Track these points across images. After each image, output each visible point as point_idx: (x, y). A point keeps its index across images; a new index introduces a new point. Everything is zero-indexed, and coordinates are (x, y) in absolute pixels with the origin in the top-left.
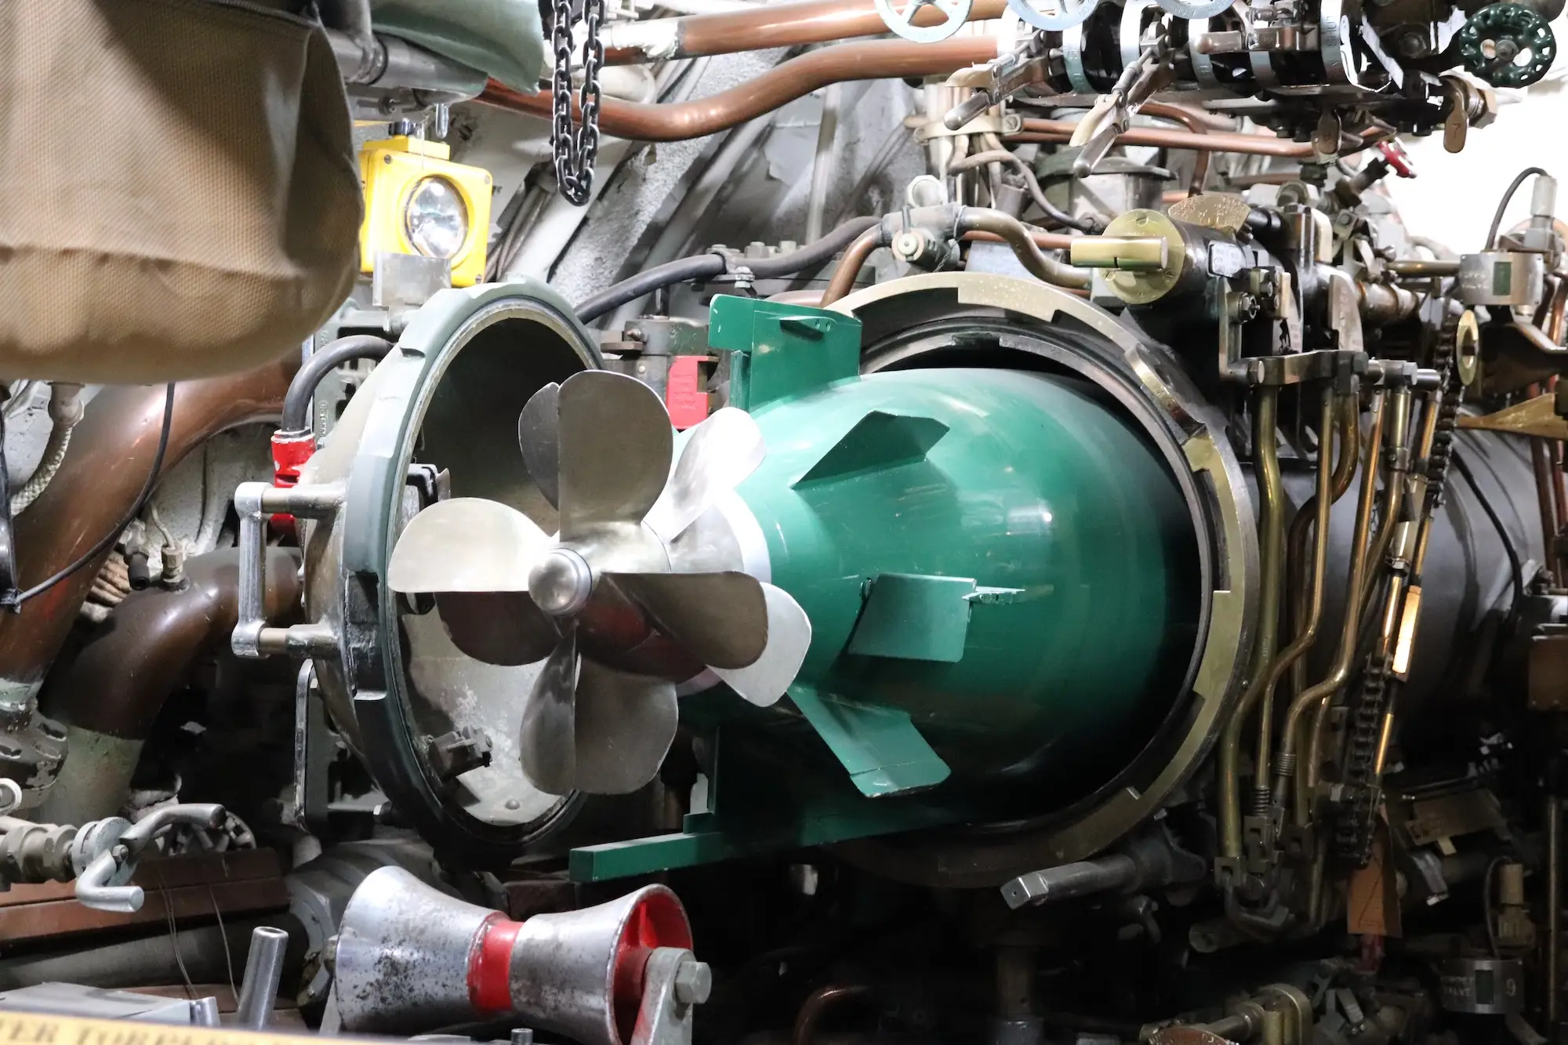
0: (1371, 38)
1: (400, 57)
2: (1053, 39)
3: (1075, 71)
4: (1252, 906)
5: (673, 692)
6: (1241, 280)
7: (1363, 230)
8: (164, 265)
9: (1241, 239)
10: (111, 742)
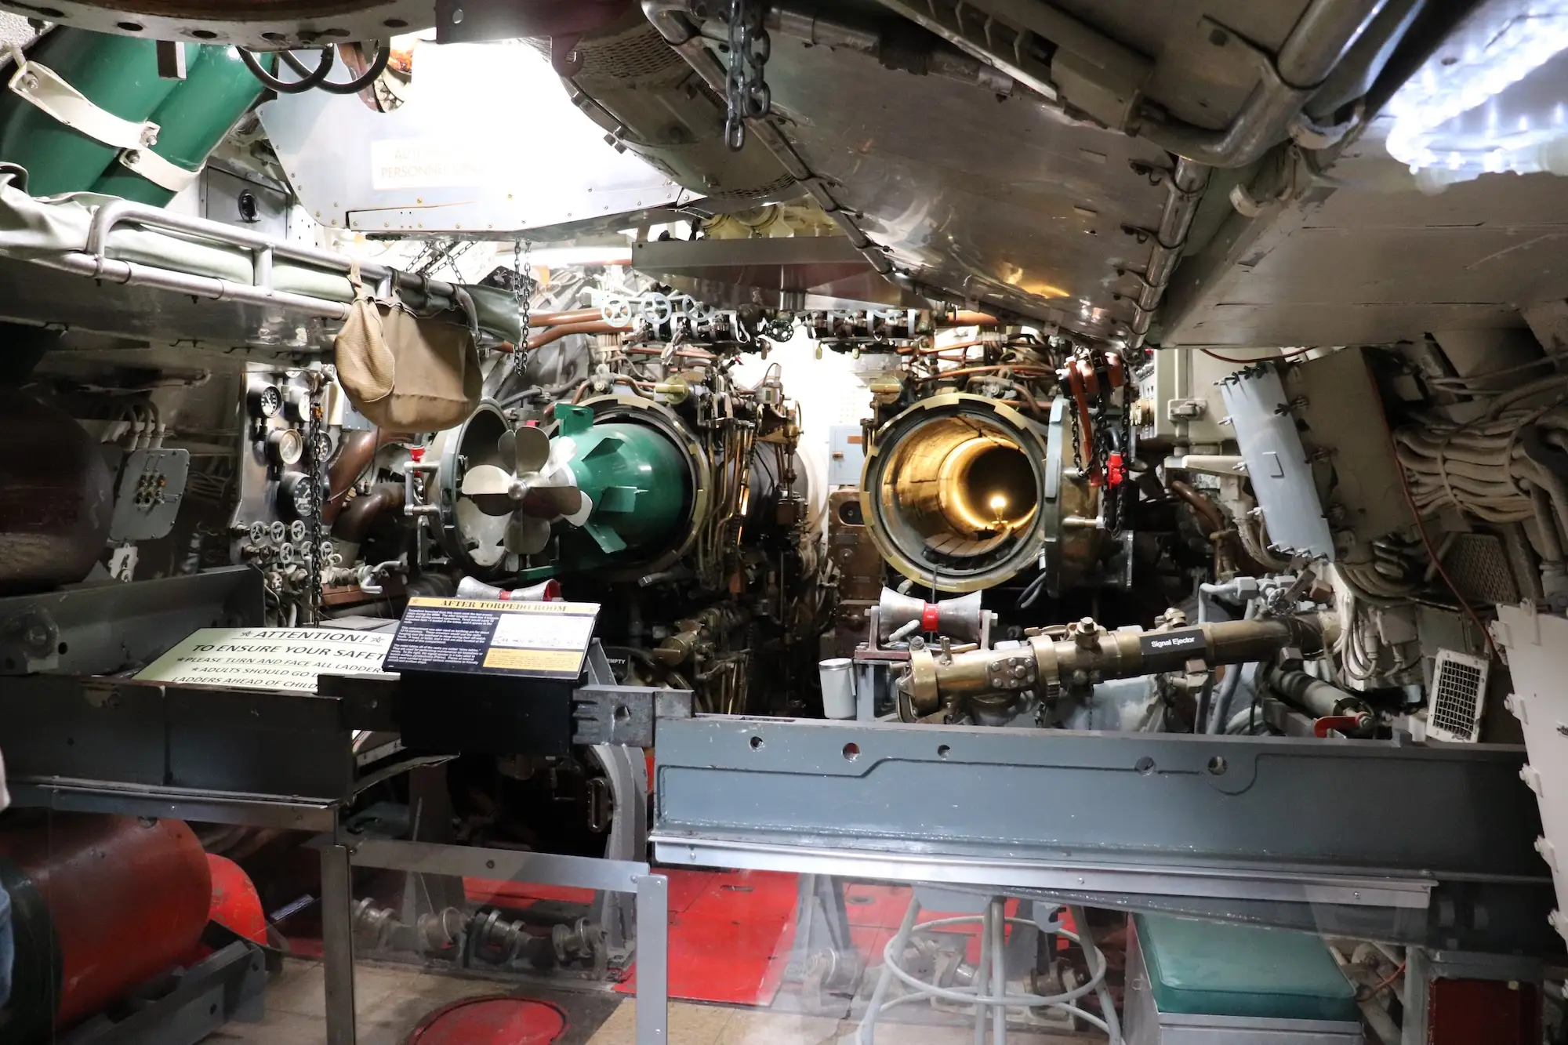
0: (742, 327)
1: (485, 336)
2: (650, 325)
3: (657, 335)
4: (708, 584)
5: (548, 523)
6: (703, 397)
7: (731, 381)
8: (435, 399)
9: (702, 384)
10: (351, 545)
